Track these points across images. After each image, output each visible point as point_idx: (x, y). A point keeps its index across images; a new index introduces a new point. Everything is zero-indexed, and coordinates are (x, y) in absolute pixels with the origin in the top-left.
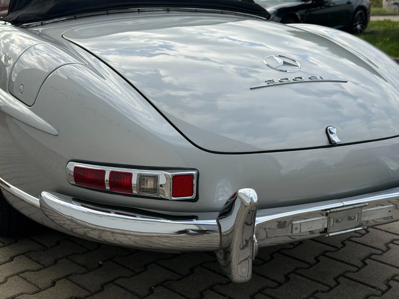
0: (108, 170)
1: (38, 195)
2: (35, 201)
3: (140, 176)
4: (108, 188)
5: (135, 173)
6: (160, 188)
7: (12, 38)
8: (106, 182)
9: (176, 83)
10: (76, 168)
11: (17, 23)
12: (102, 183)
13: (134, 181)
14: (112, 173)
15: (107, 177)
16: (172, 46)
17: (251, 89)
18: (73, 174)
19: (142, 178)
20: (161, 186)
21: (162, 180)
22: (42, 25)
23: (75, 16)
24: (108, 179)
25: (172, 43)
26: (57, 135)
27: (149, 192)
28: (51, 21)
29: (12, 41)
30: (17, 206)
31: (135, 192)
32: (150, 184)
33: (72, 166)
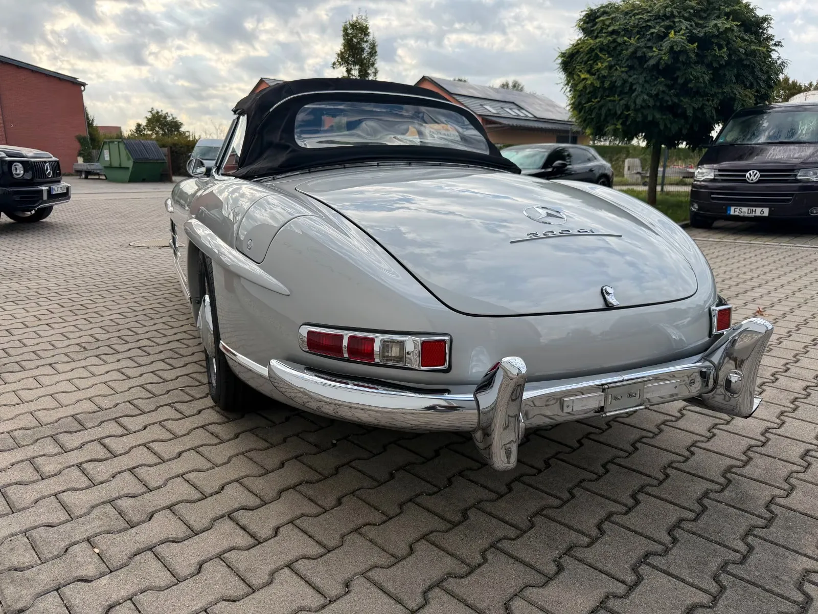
0: (346, 335)
1: (266, 363)
2: (263, 371)
3: (384, 342)
4: (346, 355)
5: (378, 339)
6: (407, 356)
7: (241, 191)
8: (343, 349)
9: (419, 239)
10: (309, 332)
11: (247, 177)
12: (339, 349)
13: (377, 347)
14: (351, 338)
15: (345, 343)
16: (411, 199)
17: (512, 242)
18: (306, 339)
19: (386, 345)
20: (408, 353)
21: (410, 347)
22: (274, 179)
23: (309, 170)
24: (346, 346)
25: (412, 196)
26: (289, 295)
27: (394, 360)
28: (284, 175)
29: (243, 195)
30: (243, 376)
31: (377, 360)
32: (395, 351)
33: (304, 331)
